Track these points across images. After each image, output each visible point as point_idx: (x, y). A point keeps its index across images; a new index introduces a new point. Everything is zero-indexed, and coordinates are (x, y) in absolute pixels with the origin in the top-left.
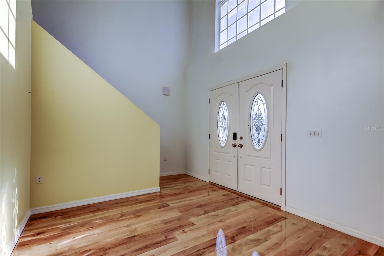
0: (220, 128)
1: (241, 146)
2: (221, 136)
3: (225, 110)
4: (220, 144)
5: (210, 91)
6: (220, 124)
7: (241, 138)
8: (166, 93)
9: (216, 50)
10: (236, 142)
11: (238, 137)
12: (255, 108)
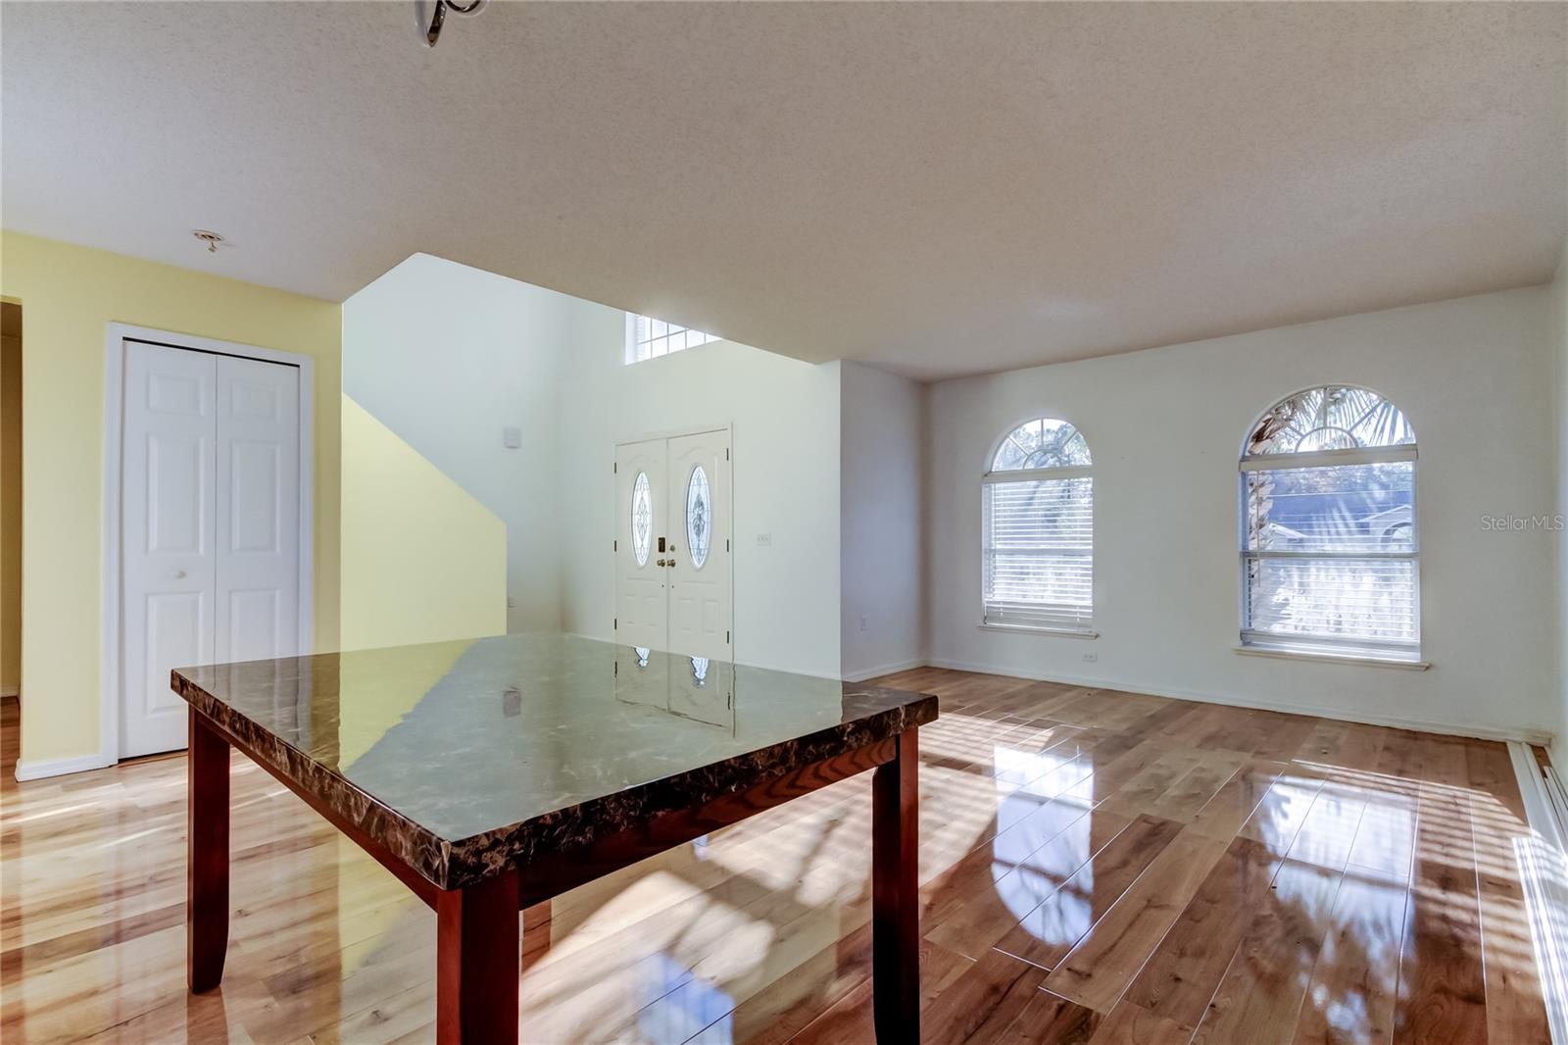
0: (636, 529)
1: (673, 564)
2: (639, 546)
3: (645, 492)
4: (636, 562)
5: (617, 446)
6: (636, 518)
7: (672, 549)
8: (512, 441)
9: (629, 360)
10: (667, 556)
11: (667, 547)
12: (694, 491)
